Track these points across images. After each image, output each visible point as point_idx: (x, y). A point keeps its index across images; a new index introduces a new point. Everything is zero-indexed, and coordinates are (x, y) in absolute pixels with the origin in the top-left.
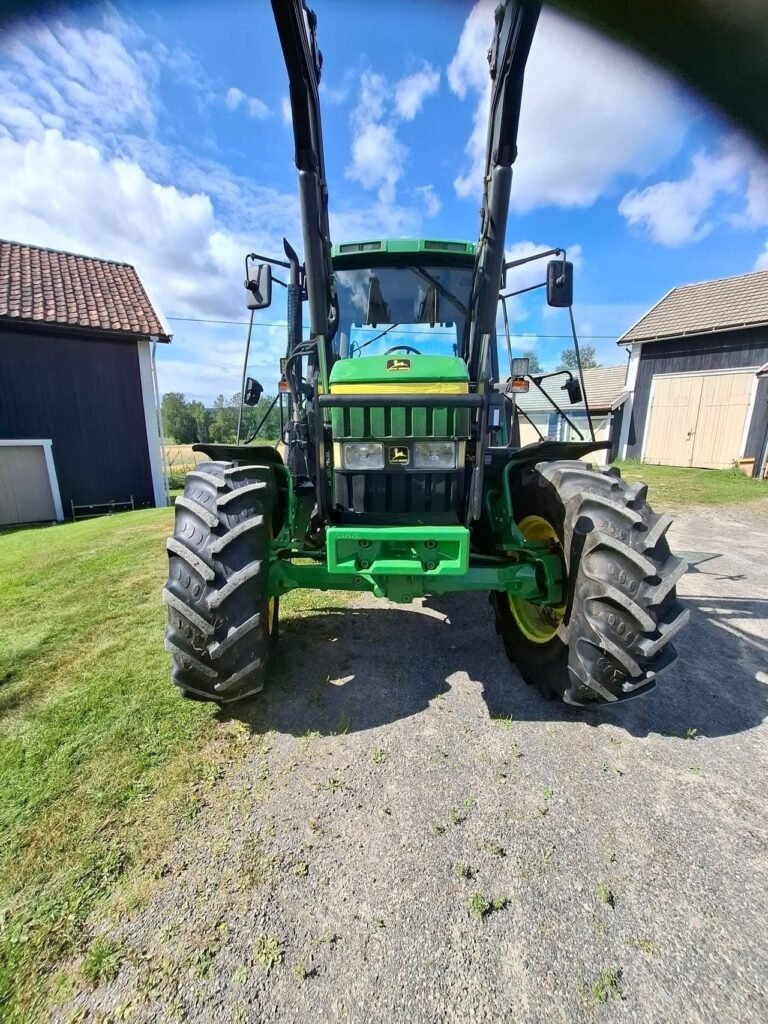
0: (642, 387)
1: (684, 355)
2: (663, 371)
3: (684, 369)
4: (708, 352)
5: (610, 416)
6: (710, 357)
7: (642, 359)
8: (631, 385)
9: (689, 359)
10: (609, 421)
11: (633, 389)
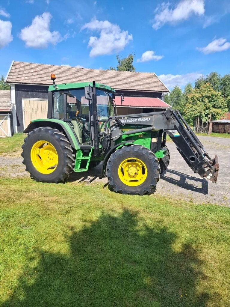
0: (19, 103)
1: (32, 91)
2: (26, 97)
3: (33, 97)
4: (41, 92)
5: (9, 115)
6: (41, 94)
7: (16, 90)
8: (14, 101)
9: (35, 94)
10: (9, 116)
11: (15, 103)
